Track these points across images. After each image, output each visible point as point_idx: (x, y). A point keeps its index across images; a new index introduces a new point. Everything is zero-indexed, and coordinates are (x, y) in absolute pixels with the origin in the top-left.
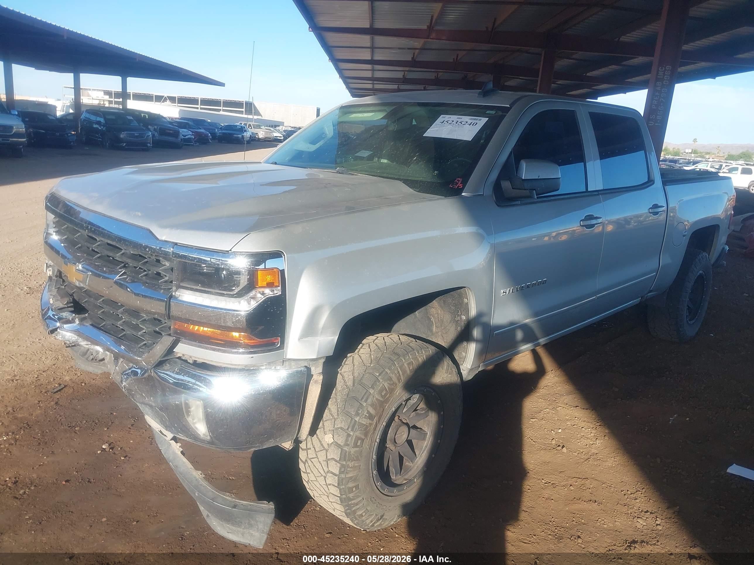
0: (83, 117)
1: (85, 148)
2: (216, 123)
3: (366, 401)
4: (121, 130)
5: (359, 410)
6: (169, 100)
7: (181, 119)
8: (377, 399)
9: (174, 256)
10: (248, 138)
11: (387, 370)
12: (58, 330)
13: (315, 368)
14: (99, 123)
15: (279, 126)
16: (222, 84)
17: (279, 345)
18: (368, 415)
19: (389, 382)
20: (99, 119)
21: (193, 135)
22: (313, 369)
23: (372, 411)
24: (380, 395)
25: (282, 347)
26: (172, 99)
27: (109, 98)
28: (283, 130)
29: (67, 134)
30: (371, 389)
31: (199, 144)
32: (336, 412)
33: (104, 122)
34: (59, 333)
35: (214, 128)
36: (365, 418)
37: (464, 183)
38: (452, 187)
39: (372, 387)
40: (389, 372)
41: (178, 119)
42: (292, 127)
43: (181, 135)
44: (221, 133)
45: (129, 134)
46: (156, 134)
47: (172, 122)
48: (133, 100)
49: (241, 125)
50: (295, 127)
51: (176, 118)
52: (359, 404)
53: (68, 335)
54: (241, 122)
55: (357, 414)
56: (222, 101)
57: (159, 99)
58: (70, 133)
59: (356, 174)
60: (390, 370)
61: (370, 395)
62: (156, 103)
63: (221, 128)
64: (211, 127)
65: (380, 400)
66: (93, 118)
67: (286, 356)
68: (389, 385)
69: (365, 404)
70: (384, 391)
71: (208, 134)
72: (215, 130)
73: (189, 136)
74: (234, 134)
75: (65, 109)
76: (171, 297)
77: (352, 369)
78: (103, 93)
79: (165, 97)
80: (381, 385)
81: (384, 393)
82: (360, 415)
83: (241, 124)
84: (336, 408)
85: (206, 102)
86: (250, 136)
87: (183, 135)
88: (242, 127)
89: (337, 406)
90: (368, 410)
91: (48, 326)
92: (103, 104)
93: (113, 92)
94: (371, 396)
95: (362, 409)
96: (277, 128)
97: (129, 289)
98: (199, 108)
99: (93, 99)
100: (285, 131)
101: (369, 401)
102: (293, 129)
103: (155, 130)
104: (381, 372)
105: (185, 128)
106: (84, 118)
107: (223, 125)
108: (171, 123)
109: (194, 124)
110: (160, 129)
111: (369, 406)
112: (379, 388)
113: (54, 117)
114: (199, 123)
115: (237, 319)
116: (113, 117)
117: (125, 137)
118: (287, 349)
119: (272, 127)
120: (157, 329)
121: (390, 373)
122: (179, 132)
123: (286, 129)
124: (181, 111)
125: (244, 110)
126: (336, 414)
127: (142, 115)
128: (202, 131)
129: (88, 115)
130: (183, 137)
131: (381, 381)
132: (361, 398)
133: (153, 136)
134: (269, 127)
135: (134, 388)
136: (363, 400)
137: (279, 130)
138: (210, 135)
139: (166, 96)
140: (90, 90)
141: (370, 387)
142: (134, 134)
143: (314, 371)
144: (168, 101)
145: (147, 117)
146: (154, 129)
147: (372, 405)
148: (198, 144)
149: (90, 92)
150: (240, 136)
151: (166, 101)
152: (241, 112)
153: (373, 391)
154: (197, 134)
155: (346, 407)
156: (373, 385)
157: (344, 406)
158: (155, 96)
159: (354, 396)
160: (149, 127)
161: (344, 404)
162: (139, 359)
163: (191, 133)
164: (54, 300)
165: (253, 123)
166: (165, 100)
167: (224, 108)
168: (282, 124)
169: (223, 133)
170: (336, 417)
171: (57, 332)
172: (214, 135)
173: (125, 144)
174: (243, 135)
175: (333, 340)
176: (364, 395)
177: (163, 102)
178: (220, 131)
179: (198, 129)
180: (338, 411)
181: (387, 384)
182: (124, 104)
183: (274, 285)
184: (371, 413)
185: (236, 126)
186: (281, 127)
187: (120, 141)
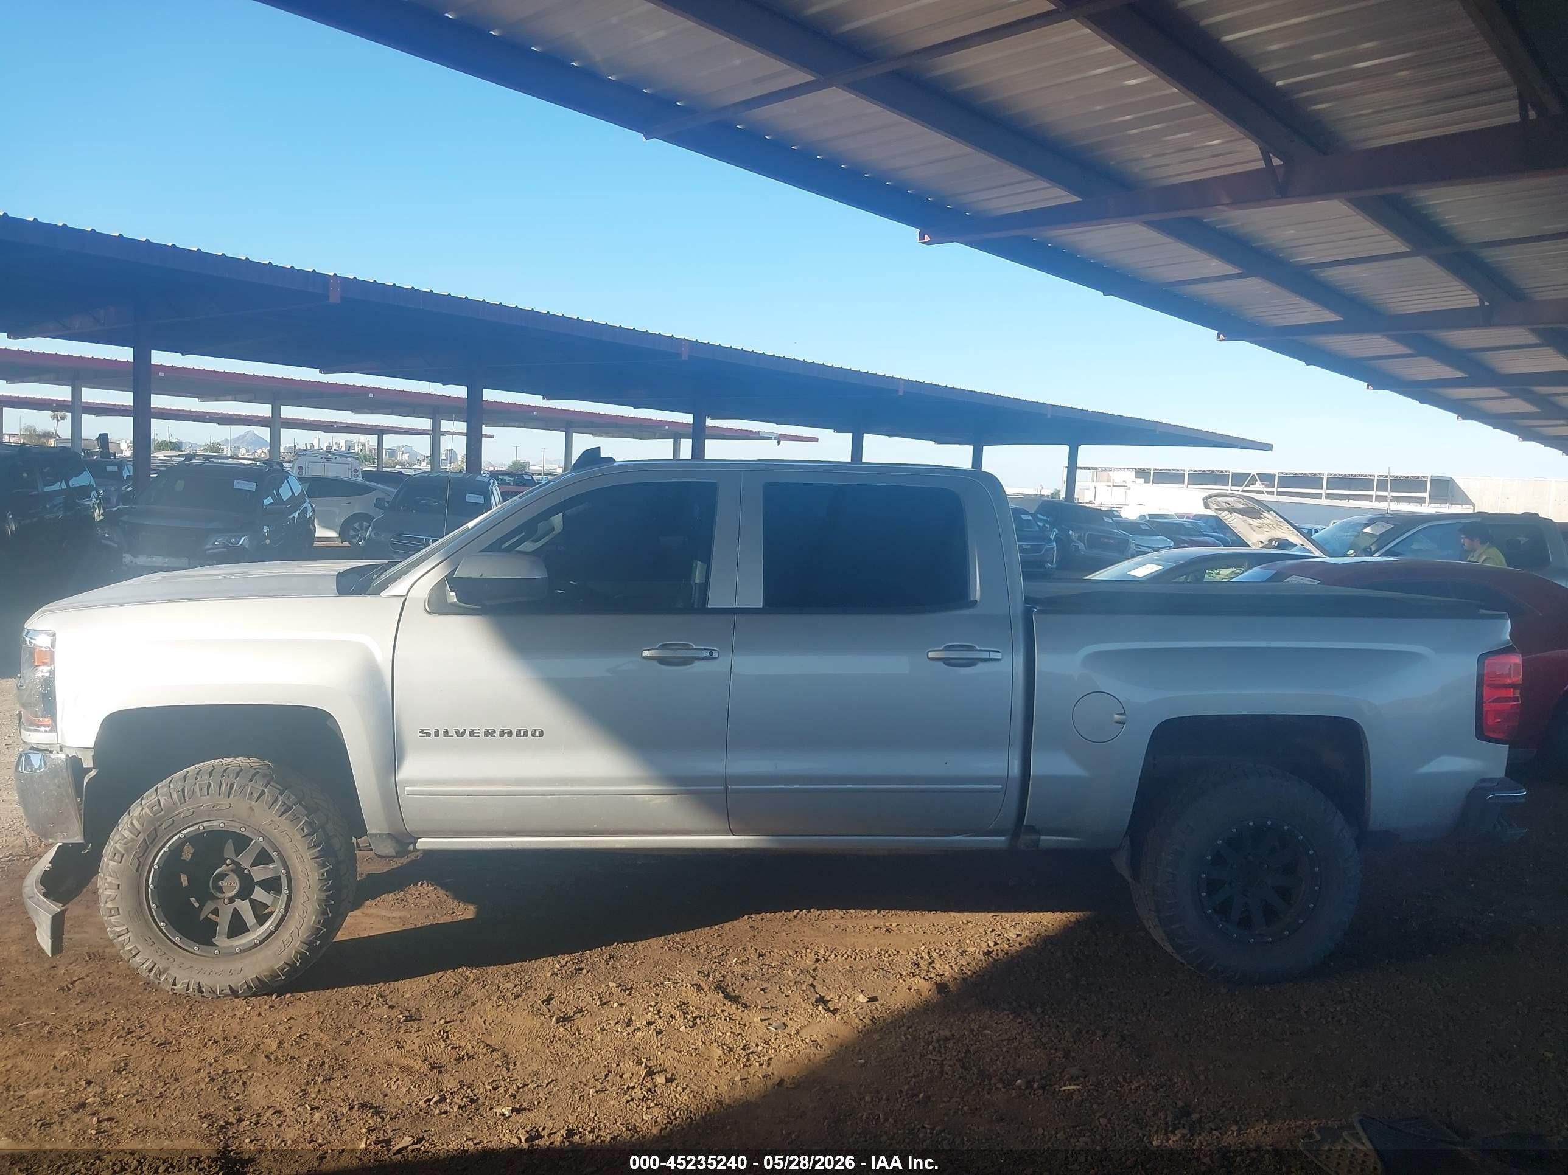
6: (1261, 481)
16: (1268, 447)
17: (52, 728)
25: (55, 730)
27: (1145, 482)
56: (1376, 478)
79: (1254, 475)
93: (1152, 472)
98: (1324, 496)
99: (1114, 486)
122: (1128, 541)
125: (1427, 495)
139: (1254, 473)
140: (1110, 469)
144: (1258, 482)
152: (1421, 500)
167: (1379, 493)
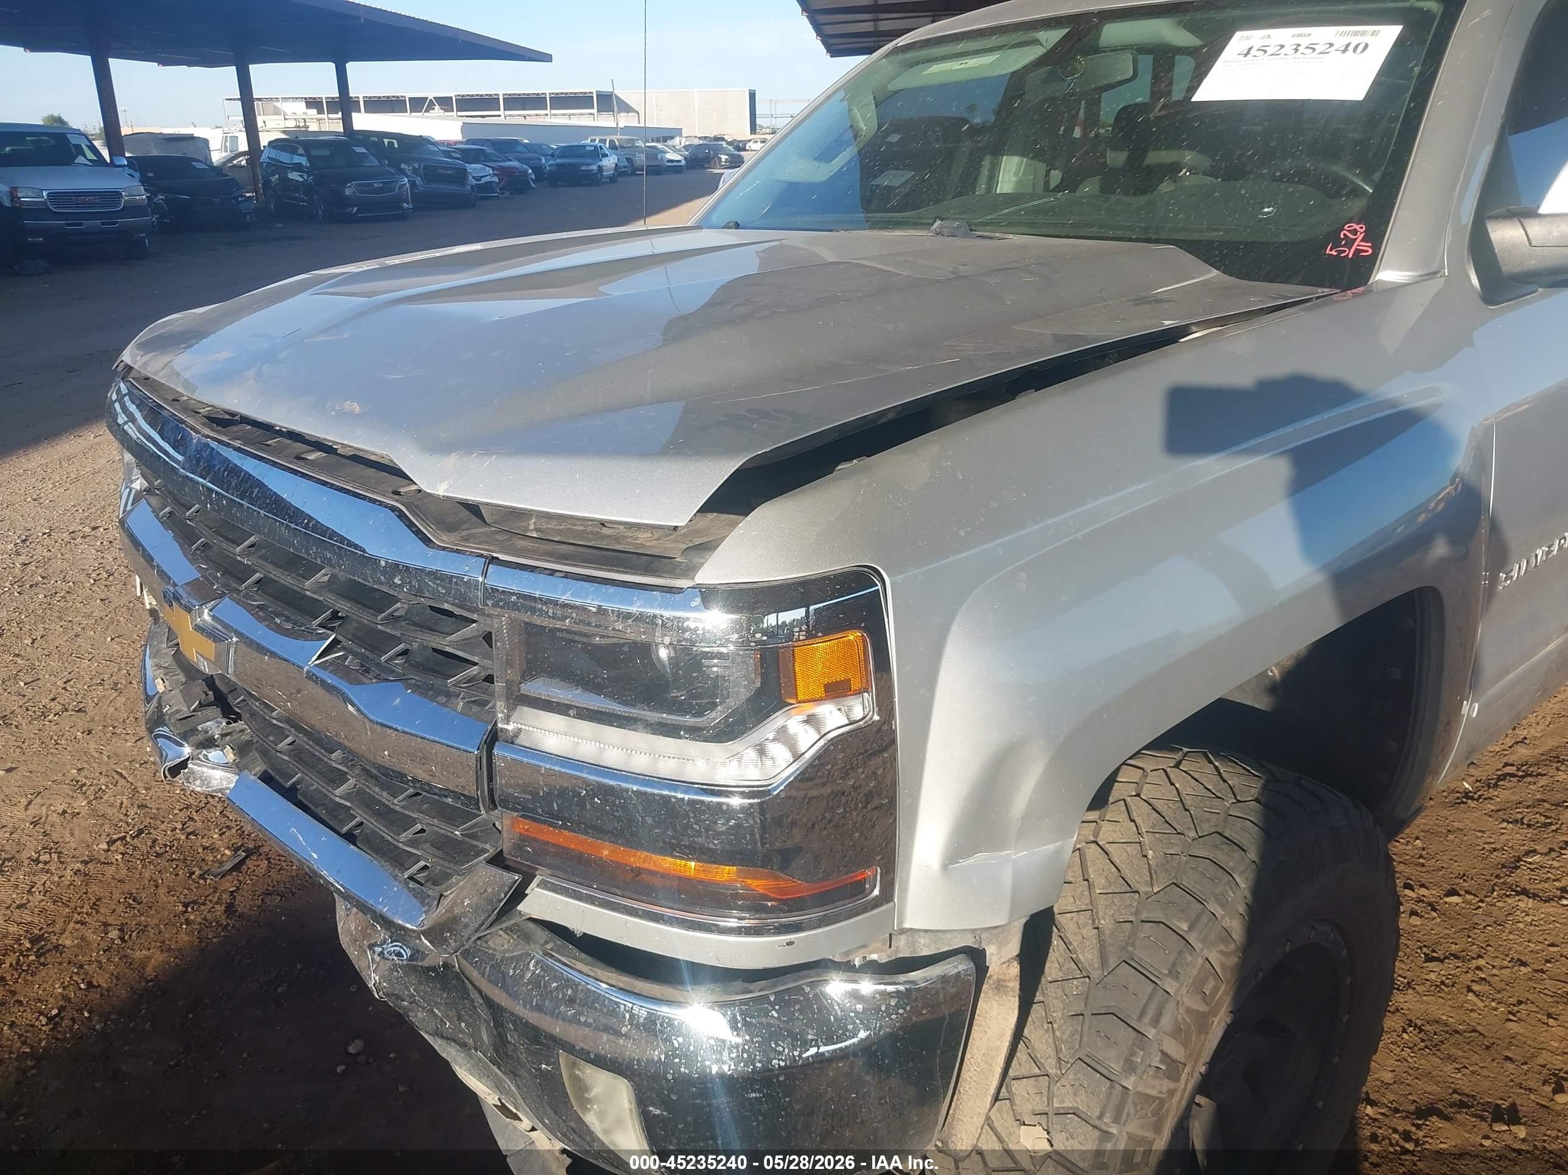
0: (263, 158)
1: (276, 225)
2: (540, 146)
3: (1156, 1021)
4: (346, 180)
5: (1134, 1054)
6: (439, 105)
7: (468, 142)
8: (1189, 1011)
9: (490, 603)
10: (611, 170)
11: (1213, 906)
12: (190, 766)
13: (999, 948)
14: (298, 167)
15: (672, 138)
17: (876, 892)
18: (1163, 1067)
19: (1222, 947)
20: (297, 159)
21: (495, 175)
22: (991, 951)
23: (1176, 1052)
24: (1198, 997)
25: (887, 895)
26: (445, 103)
27: (318, 113)
28: (683, 145)
29: (236, 198)
30: (1170, 980)
31: (511, 194)
32: (1053, 1054)
33: (308, 165)
34: (192, 772)
35: (537, 156)
36: (1155, 1077)
37: (1376, 236)
38: (1334, 253)
39: (1174, 974)
40: (1219, 912)
41: (461, 143)
42: (700, 138)
43: (470, 178)
44: (553, 165)
45: (361, 185)
46: (419, 181)
47: (449, 149)
48: (366, 112)
49: (592, 143)
50: (706, 138)
51: (456, 143)
52: (1134, 1034)
53: (218, 777)
54: (593, 138)
55: (1130, 1067)
56: (548, 96)
57: (419, 104)
58: (241, 196)
59: (997, 235)
60: (1222, 906)
61: (1166, 1000)
62: (412, 114)
63: (553, 155)
64: (532, 155)
65: (1198, 1011)
66: (285, 158)
67: (901, 921)
68: (1222, 958)
69: (1151, 1033)
70: (1211, 978)
71: (527, 171)
72: (540, 159)
73: (487, 179)
74: (583, 164)
75: (228, 144)
76: (493, 737)
77: (1087, 901)
78: (303, 104)
79: (431, 100)
80: (1200, 961)
81: (1211, 986)
82: (1139, 1071)
83: (594, 140)
84: (1051, 1041)
85: (517, 102)
86: (614, 166)
87: (474, 177)
88: (596, 147)
89: (1054, 1032)
90: (1162, 1051)
91: (164, 754)
92: (303, 127)
93: (324, 101)
94: (1171, 1005)
95: (1142, 1050)
96: (670, 143)
97: (353, 705)
98: (503, 117)
99: (285, 118)
100: (686, 147)
101: (1166, 1021)
102: (701, 142)
103: (415, 171)
104: (1194, 916)
105: (476, 161)
106: (268, 160)
107: (555, 147)
108: (447, 154)
109: (495, 149)
110: (426, 168)
111: (1166, 1037)
112: (1195, 972)
113: (205, 164)
114: (504, 147)
115: (732, 822)
116: (325, 152)
117: (354, 192)
118: (903, 899)
119: (658, 141)
120: (457, 833)
121: (1223, 916)
122: (466, 170)
123: (687, 143)
124: (465, 127)
125: (595, 111)
126: (1052, 1061)
127: (386, 141)
128: (514, 164)
129: (273, 154)
130: (474, 182)
131: (1198, 946)
132: (1138, 1012)
133: (413, 184)
134: (653, 141)
135: (406, 992)
136: (1147, 1019)
137: (674, 146)
138: (530, 171)
139: (431, 97)
140: (277, 100)
141: (1164, 974)
142: (372, 184)
143: (995, 958)
144: (437, 107)
145: (396, 146)
146: (414, 169)
147: (1177, 1033)
148: (507, 194)
149: (278, 105)
150: (594, 167)
151: (434, 109)
152: (591, 117)
153: (1176, 984)
154: (505, 173)
155: (1085, 1039)
156: (1174, 965)
157: (1077, 1037)
158: (410, 99)
159: (1112, 1004)
160: (403, 166)
161: (1076, 1031)
162: (408, 926)
163: (491, 172)
164: (167, 683)
165: (619, 137)
166: (431, 107)
167: (553, 111)
168: (678, 132)
169: (559, 165)
170: (1052, 1071)
171: (186, 771)
172: (538, 169)
173: (355, 209)
174: (600, 164)
175: (1058, 852)
176: (1147, 1003)
177: (427, 111)
178: (551, 162)
179: (504, 161)
180: (1058, 1051)
181: (1219, 955)
182: (347, 121)
183: (850, 691)
184: (1174, 1061)
185: (584, 146)
186: (677, 139)
187: (346, 202)
